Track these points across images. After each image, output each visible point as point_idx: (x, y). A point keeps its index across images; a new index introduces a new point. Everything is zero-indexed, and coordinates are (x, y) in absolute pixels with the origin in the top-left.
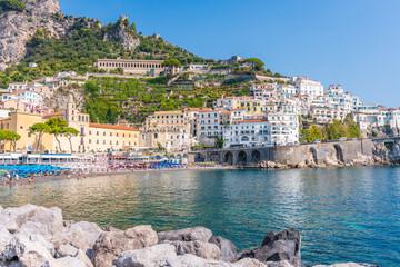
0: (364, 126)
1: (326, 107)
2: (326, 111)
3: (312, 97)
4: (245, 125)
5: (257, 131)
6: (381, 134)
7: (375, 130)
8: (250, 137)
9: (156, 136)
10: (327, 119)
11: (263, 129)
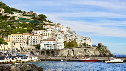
0: (78, 43)
1: (68, 36)
2: (69, 37)
3: (64, 32)
4: (48, 42)
5: (52, 44)
6: (83, 46)
7: (81, 44)
8: (50, 46)
9: (14, 44)
10: (69, 40)
11: (54, 43)
